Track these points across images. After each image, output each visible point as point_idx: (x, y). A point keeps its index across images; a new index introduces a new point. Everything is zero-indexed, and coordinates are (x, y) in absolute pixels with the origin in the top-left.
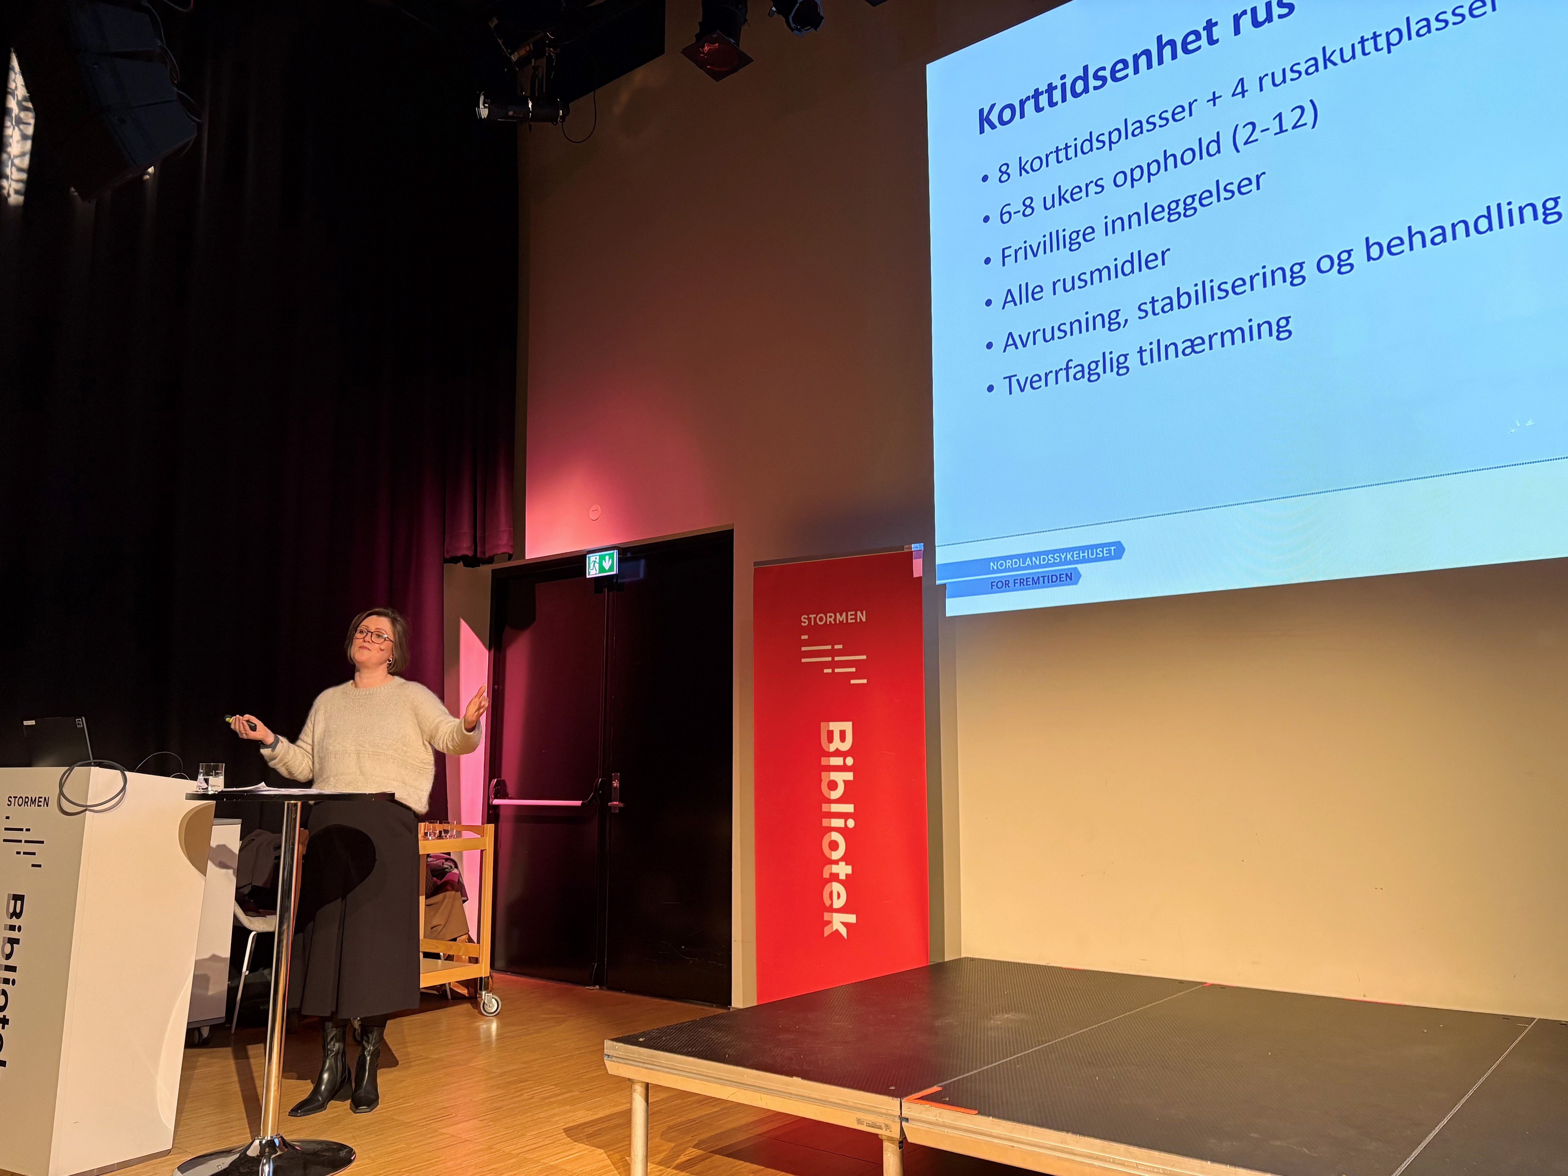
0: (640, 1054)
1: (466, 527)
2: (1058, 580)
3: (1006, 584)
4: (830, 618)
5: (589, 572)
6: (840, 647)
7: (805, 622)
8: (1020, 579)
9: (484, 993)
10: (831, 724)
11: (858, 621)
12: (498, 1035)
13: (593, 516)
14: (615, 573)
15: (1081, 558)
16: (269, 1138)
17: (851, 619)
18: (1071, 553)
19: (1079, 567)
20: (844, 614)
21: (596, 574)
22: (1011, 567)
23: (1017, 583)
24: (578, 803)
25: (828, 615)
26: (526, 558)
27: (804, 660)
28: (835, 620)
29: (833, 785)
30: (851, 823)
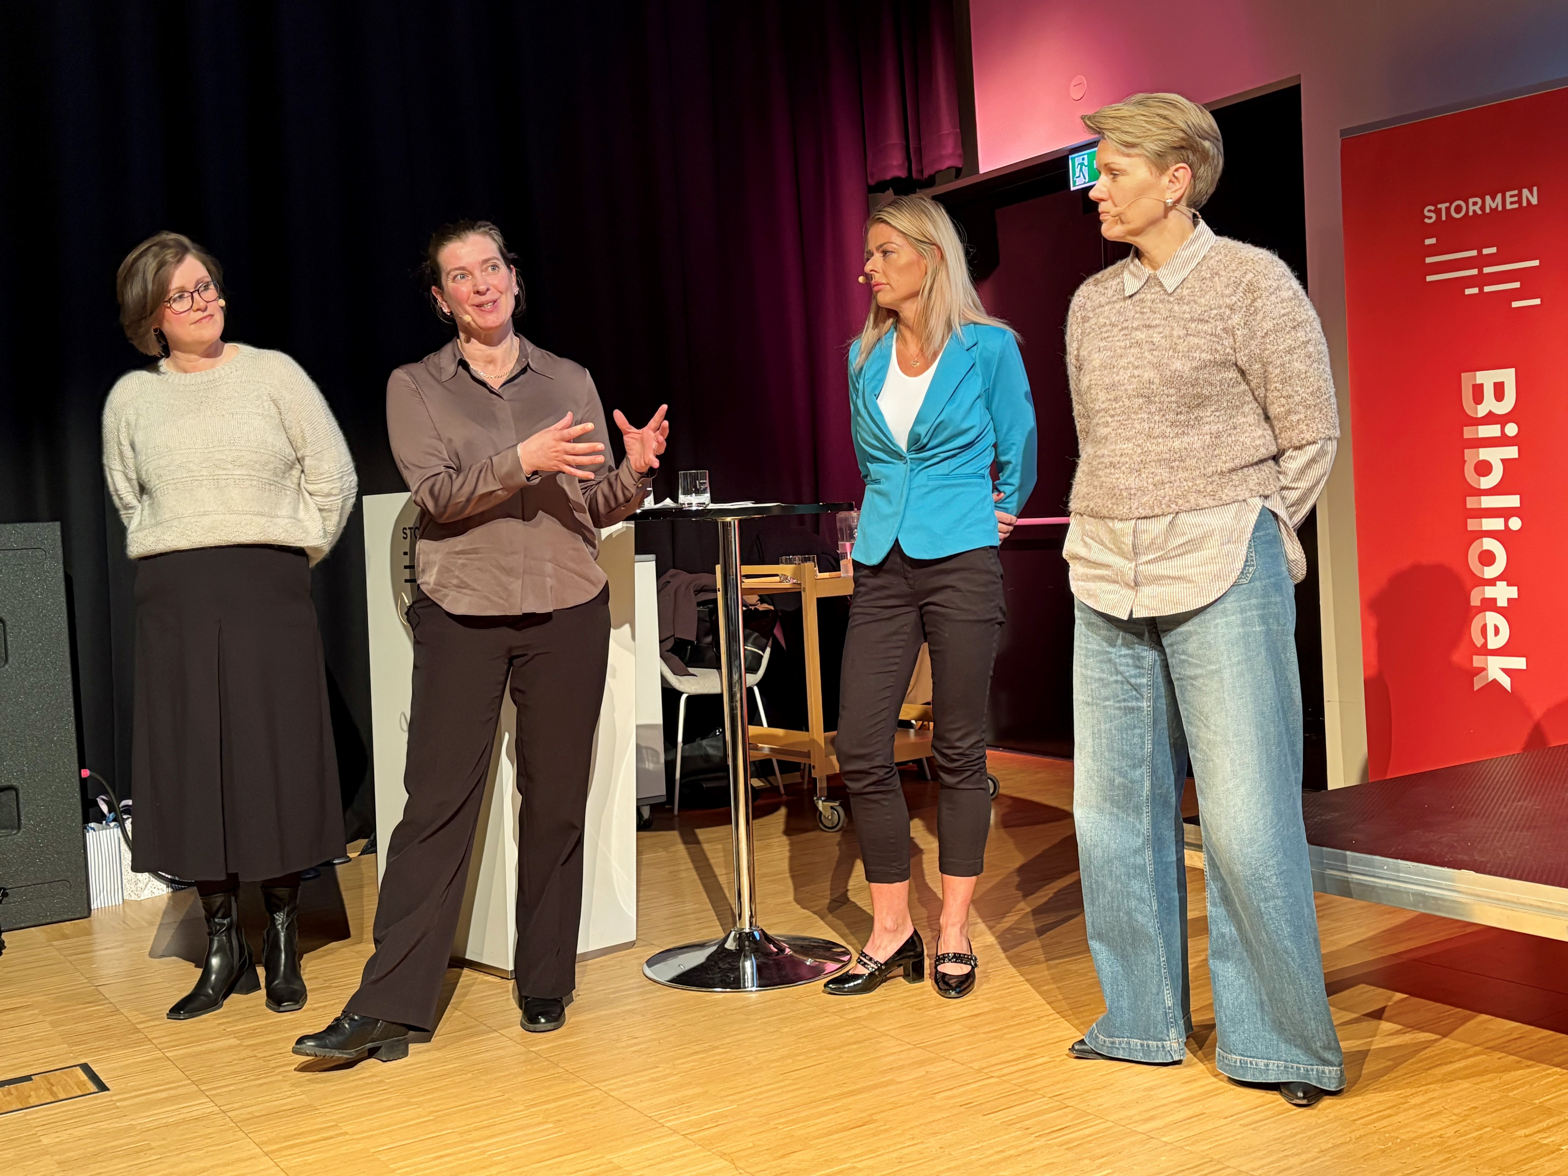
1: (894, 138)
4: (1474, 206)
5: (1074, 182)
6: (1493, 250)
7: (1430, 218)
10: (1479, 373)
11: (1525, 204)
13: (1077, 94)
16: (747, 930)
17: (1512, 203)
21: (1085, 183)
25: (1471, 201)
26: (981, 173)
27: (1429, 278)
29: (1484, 468)
30: (1515, 524)
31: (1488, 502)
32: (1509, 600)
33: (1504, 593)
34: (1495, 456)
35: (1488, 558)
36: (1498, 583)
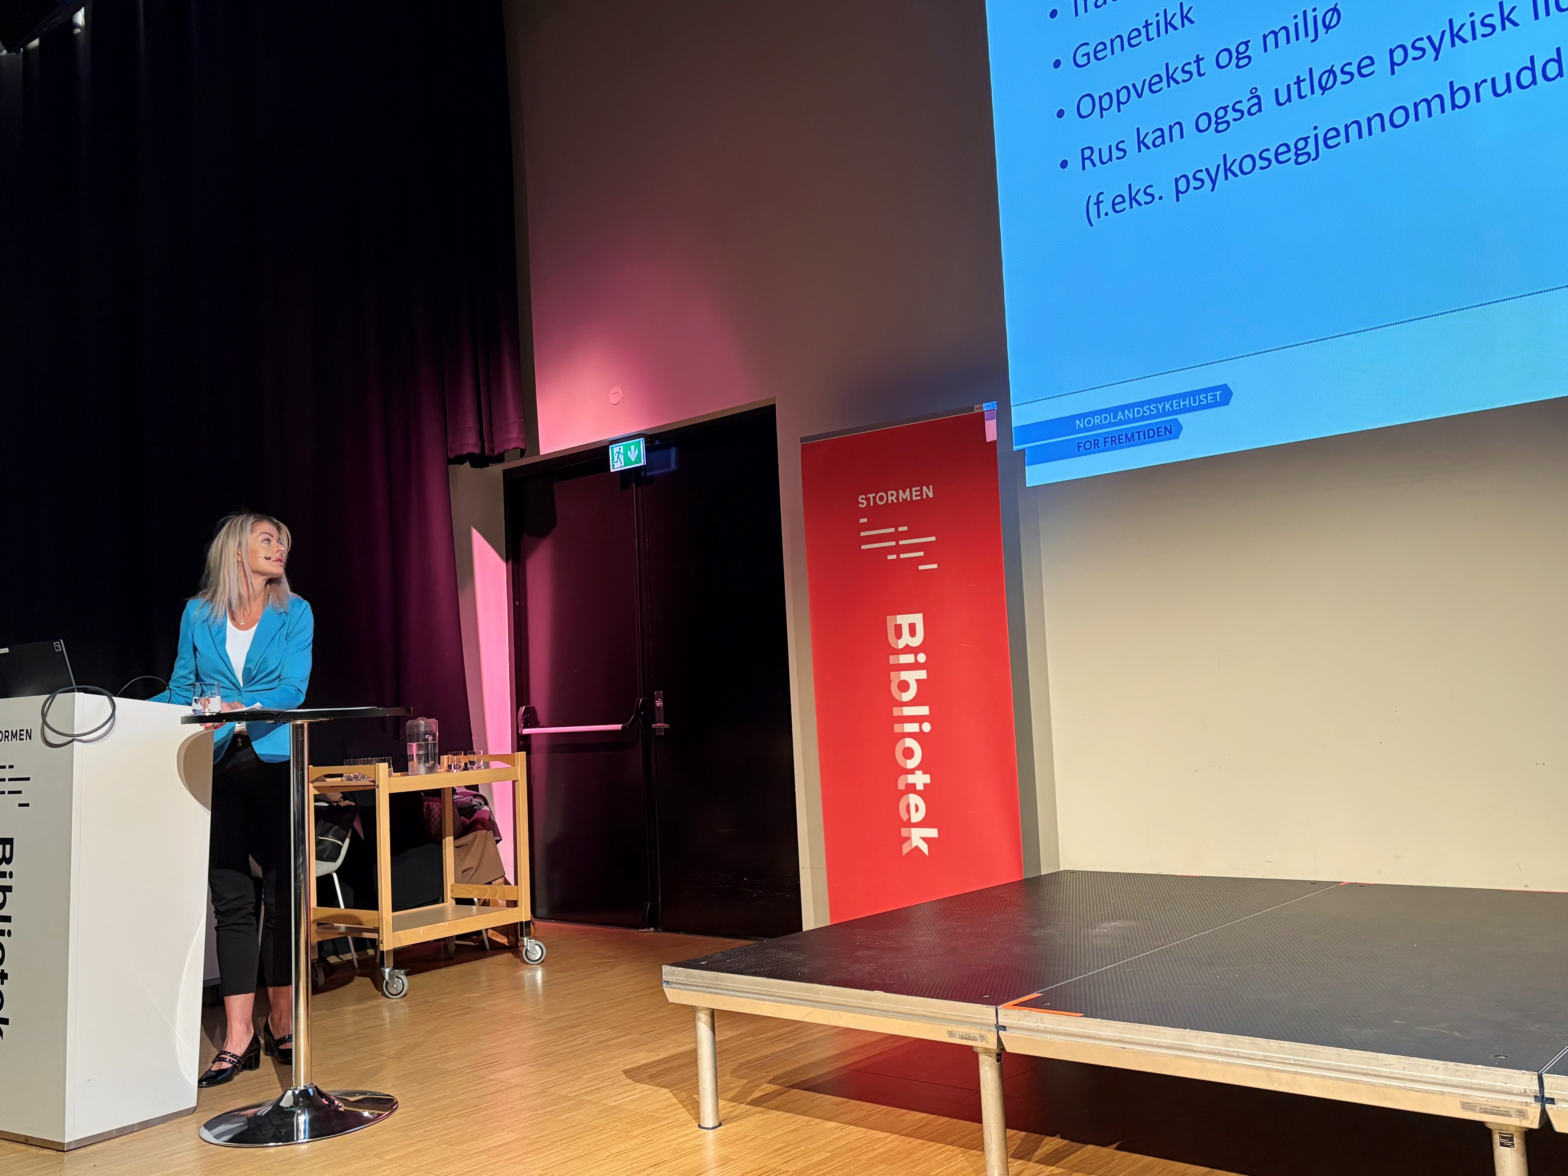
0: (702, 977)
1: (470, 421)
2: (1156, 435)
3: (1095, 444)
4: (891, 497)
5: (613, 466)
6: (905, 528)
7: (863, 504)
8: (1112, 437)
9: (525, 939)
10: (898, 617)
11: (925, 497)
12: (544, 982)
13: (613, 400)
14: (642, 464)
15: (1182, 407)
16: (302, 1088)
17: (916, 496)
18: (1170, 402)
19: (1180, 418)
20: (908, 490)
21: (621, 467)
22: (1100, 423)
23: (1108, 442)
24: (618, 727)
25: (890, 493)
26: (541, 454)
27: (863, 547)
28: (897, 498)
29: (904, 686)
30: (927, 727)
31: (908, 711)
32: (925, 785)
33: (921, 780)
34: (912, 677)
35: (909, 753)
36: (917, 772)
